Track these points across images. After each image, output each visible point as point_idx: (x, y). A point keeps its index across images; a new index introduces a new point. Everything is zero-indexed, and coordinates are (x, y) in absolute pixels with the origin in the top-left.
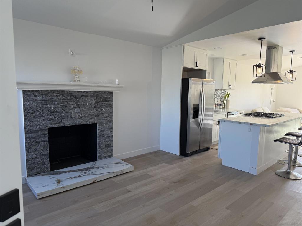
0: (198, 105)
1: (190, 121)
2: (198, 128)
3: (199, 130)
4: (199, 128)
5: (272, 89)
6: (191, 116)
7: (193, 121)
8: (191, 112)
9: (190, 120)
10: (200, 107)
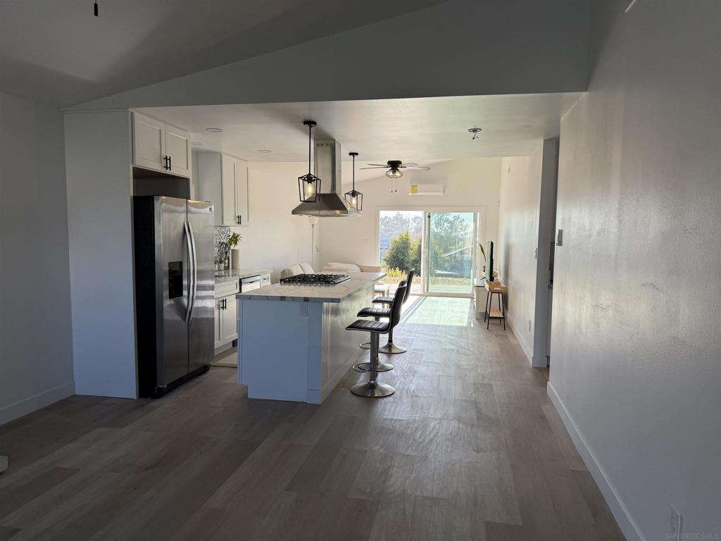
0: (181, 263)
1: (164, 306)
2: (182, 321)
3: (185, 325)
4: (185, 320)
5: (313, 225)
6: (166, 293)
7: (170, 305)
8: (163, 282)
9: (164, 302)
10: (185, 268)
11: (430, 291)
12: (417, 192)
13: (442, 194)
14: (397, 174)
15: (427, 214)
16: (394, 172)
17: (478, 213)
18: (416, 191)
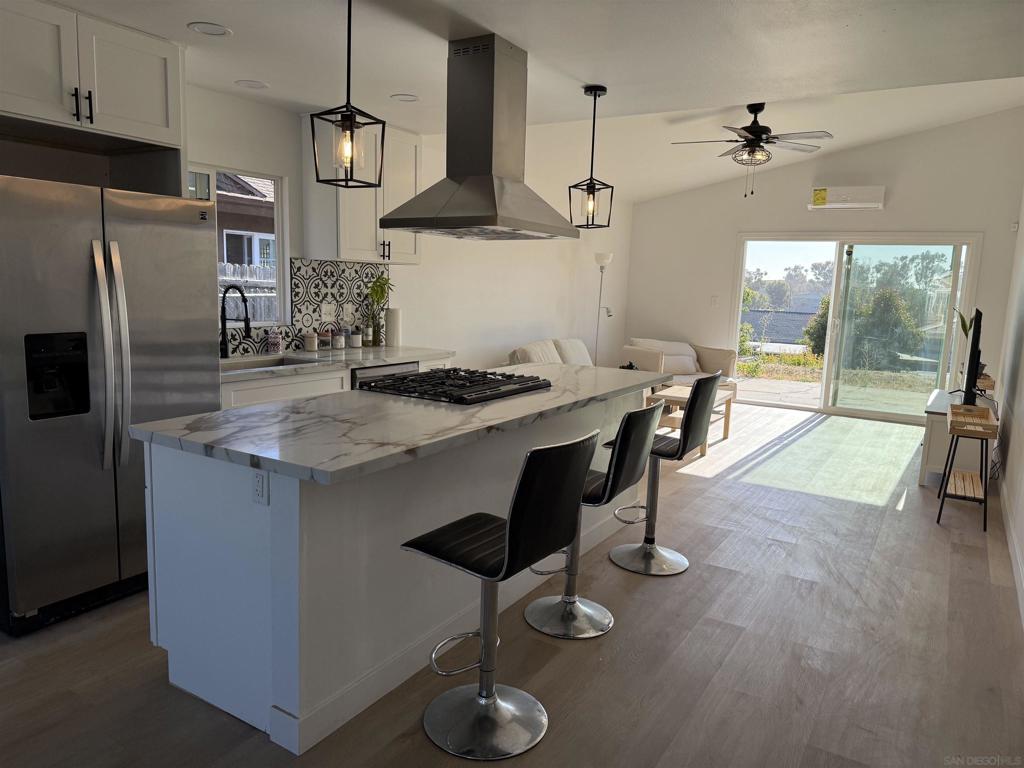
5: (602, 268)
11: (838, 405)
12: (824, 203)
13: (881, 206)
14: (759, 156)
15: (846, 247)
16: (752, 152)
17: (965, 248)
18: (824, 200)
